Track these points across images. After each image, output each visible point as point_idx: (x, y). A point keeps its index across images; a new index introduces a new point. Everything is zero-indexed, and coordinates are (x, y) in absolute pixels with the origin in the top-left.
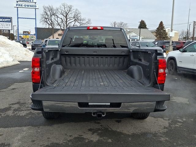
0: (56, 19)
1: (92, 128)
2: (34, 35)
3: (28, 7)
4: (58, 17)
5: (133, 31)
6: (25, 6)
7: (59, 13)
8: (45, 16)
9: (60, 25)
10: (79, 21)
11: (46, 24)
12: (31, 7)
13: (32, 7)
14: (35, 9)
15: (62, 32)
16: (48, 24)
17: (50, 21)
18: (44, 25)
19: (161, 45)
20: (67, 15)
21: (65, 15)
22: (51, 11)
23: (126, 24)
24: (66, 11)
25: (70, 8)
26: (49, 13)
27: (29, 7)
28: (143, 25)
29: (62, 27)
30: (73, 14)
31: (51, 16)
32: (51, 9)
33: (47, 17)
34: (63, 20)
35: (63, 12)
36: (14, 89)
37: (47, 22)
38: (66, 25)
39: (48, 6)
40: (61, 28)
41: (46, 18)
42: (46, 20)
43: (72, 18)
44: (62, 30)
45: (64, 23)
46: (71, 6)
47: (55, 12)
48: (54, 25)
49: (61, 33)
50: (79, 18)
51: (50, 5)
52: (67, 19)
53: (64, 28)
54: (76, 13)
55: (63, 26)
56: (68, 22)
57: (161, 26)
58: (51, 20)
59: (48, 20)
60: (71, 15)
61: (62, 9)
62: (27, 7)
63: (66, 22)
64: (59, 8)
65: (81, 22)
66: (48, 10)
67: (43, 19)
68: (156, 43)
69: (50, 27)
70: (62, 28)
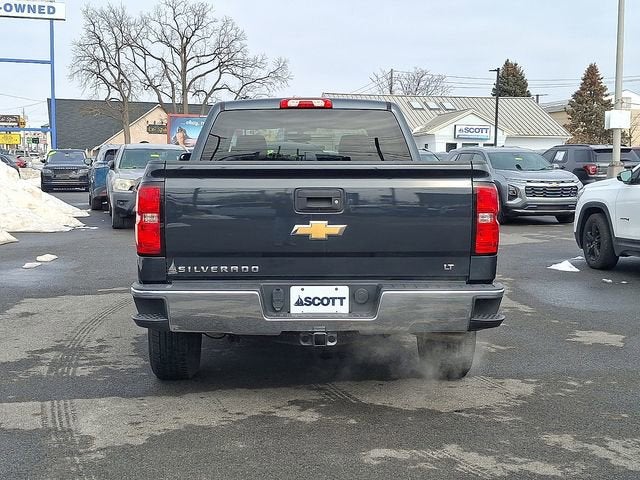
0: (140, 62)
1: (299, 398)
2: (44, 129)
3: (20, 14)
4: (146, 53)
5: (469, 109)
6: (8, 8)
7: (153, 39)
8: (91, 49)
9: (155, 88)
10: (239, 71)
11: (97, 85)
12: (31, 15)
13: (37, 15)
14: (52, 19)
15: (164, 115)
16: (106, 82)
17: (115, 72)
18: (89, 86)
19: (581, 165)
20: (187, 43)
21: (177, 44)
22: (116, 30)
23: (441, 79)
24: (183, 27)
25: (200, 15)
26: (108, 38)
27: (25, 14)
28: (511, 83)
29: (163, 97)
30: (213, 41)
31: (118, 49)
32: (118, 22)
33: (99, 53)
34: (171, 66)
35: (168, 32)
36: (27, 314)
37: (99, 75)
38: (180, 87)
39: (106, 9)
40: (160, 99)
41: (97, 60)
42: (96, 67)
43: (209, 58)
44: (165, 107)
45: (173, 78)
46: (204, 6)
47: (134, 34)
48: (129, 89)
49: (158, 122)
50: (239, 55)
51: (116, 5)
52: (185, 62)
53: (173, 98)
54: (226, 34)
55: (169, 91)
56: (190, 76)
57: (593, 83)
58: (118, 66)
59: (103, 65)
60: (201, 46)
61: (163, 19)
62: (14, 13)
63: (184, 72)
64: (152, 16)
65: (248, 71)
66: (103, 24)
67: (85, 63)
68: (560, 156)
69: (115, 94)
70: (166, 100)
